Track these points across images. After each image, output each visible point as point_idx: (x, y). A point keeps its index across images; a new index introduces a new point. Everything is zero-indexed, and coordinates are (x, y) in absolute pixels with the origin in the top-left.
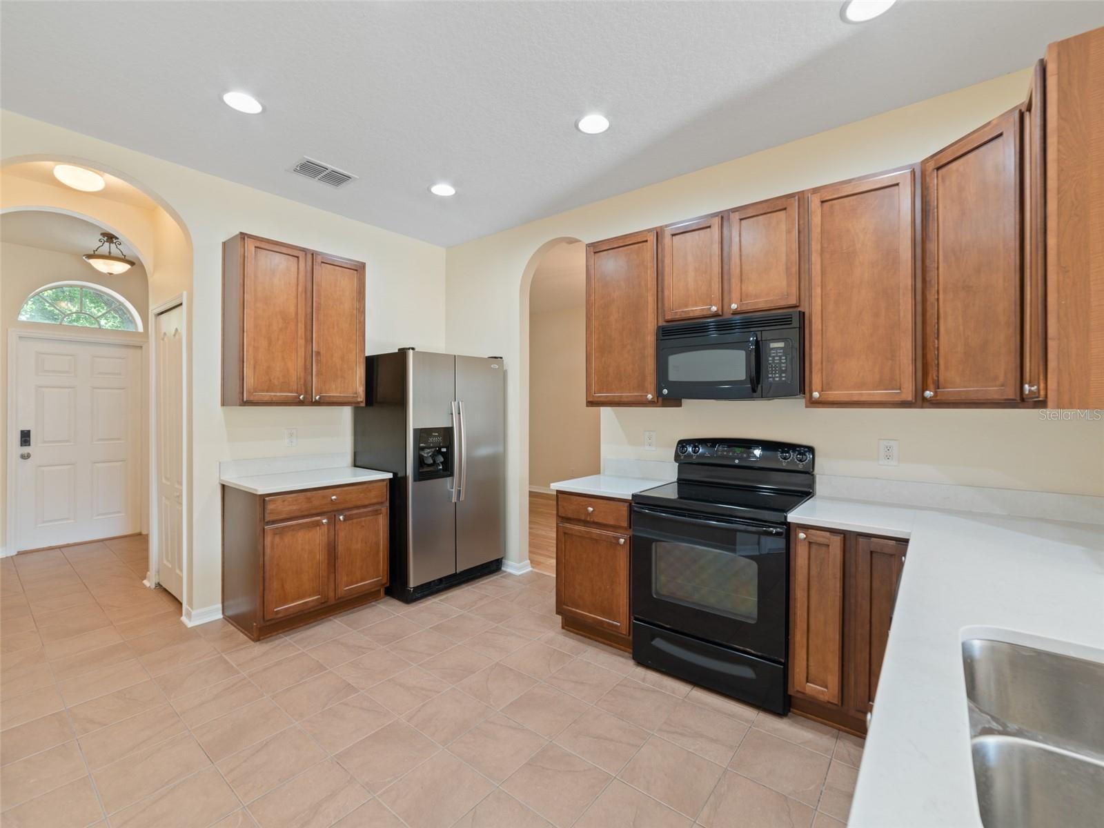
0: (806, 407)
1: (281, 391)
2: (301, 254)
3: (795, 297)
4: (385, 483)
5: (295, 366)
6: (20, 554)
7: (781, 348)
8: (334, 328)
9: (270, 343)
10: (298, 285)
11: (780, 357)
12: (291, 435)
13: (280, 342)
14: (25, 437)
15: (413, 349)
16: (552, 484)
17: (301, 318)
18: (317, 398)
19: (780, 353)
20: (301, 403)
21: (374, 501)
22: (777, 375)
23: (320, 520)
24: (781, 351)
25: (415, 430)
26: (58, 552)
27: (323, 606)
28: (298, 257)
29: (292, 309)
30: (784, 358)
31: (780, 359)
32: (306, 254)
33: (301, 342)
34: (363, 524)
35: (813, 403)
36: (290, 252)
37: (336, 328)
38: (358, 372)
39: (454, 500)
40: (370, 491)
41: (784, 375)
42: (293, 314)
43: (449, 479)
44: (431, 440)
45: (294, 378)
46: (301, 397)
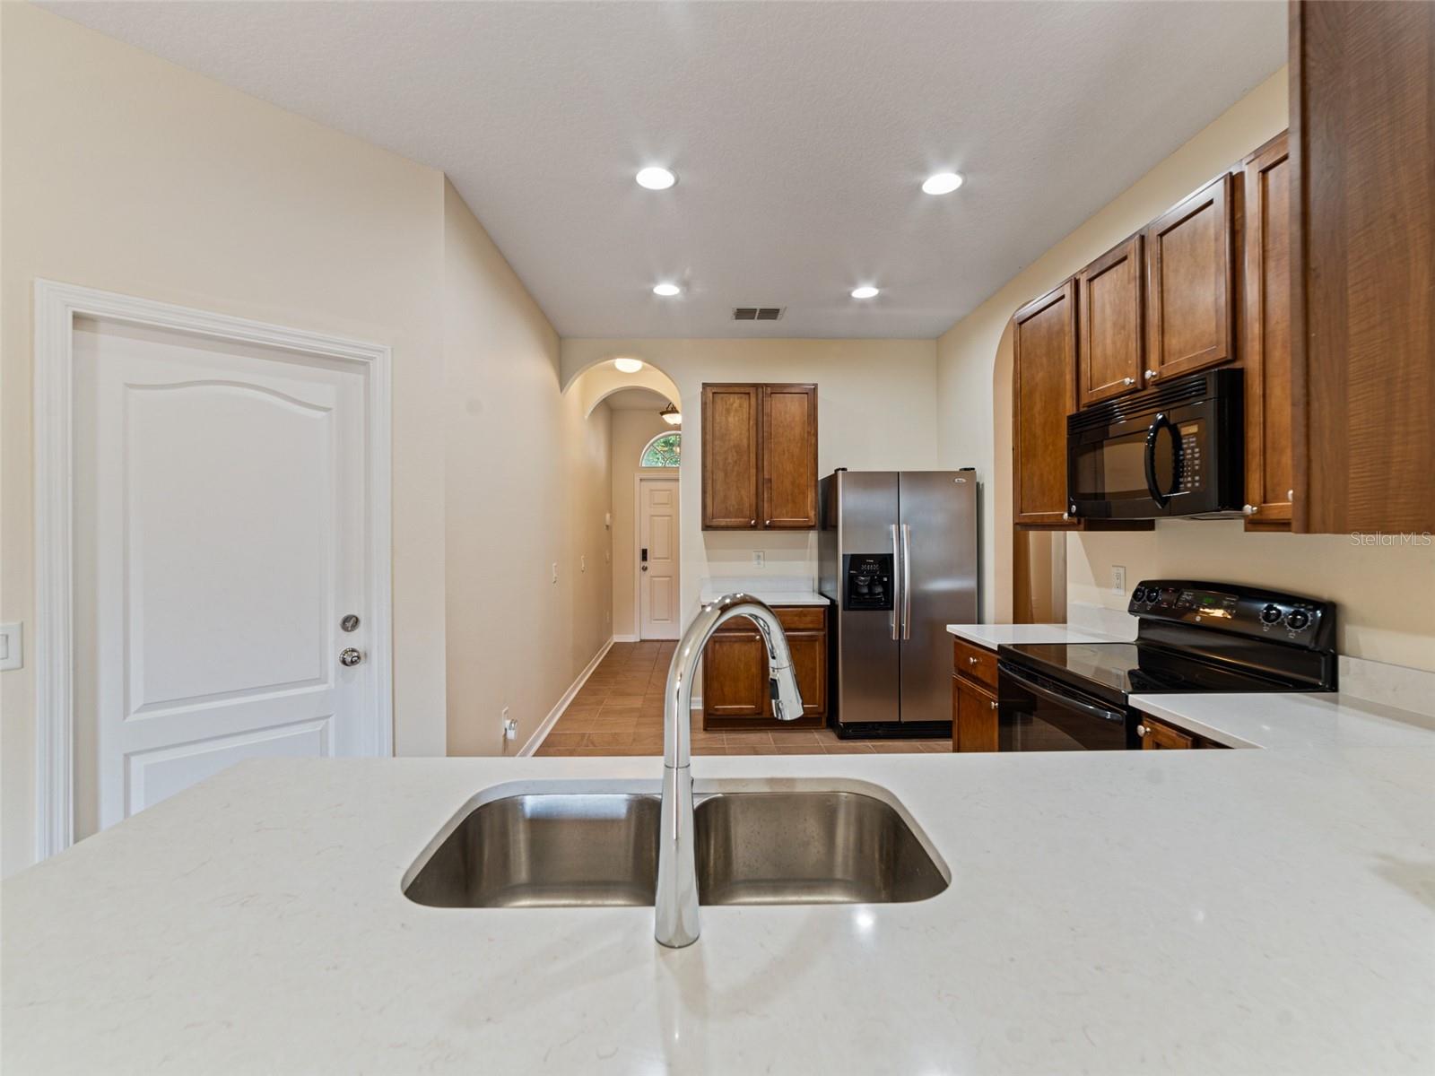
0: (1246, 530)
1: (736, 517)
2: (752, 391)
3: (1224, 345)
4: (822, 609)
5: (747, 494)
6: (642, 641)
7: (1194, 434)
8: (784, 454)
9: (726, 475)
10: (749, 419)
11: (1193, 448)
12: (759, 557)
13: (735, 473)
14: (644, 554)
15: (844, 469)
16: (948, 626)
17: (753, 449)
18: (768, 522)
19: (1193, 442)
20: (754, 528)
21: (811, 626)
22: (1189, 479)
23: (752, 636)
24: (1194, 439)
25: (844, 555)
26: (658, 645)
27: (757, 717)
28: (749, 394)
29: (745, 442)
30: (1197, 450)
31: (1193, 453)
32: (757, 390)
33: (753, 471)
34: (798, 647)
35: (1255, 524)
36: (742, 390)
37: (786, 453)
38: (809, 496)
39: (895, 637)
40: (805, 615)
41: (1197, 478)
42: (746, 445)
43: (891, 611)
44: (864, 567)
45: (747, 505)
46: (753, 522)
